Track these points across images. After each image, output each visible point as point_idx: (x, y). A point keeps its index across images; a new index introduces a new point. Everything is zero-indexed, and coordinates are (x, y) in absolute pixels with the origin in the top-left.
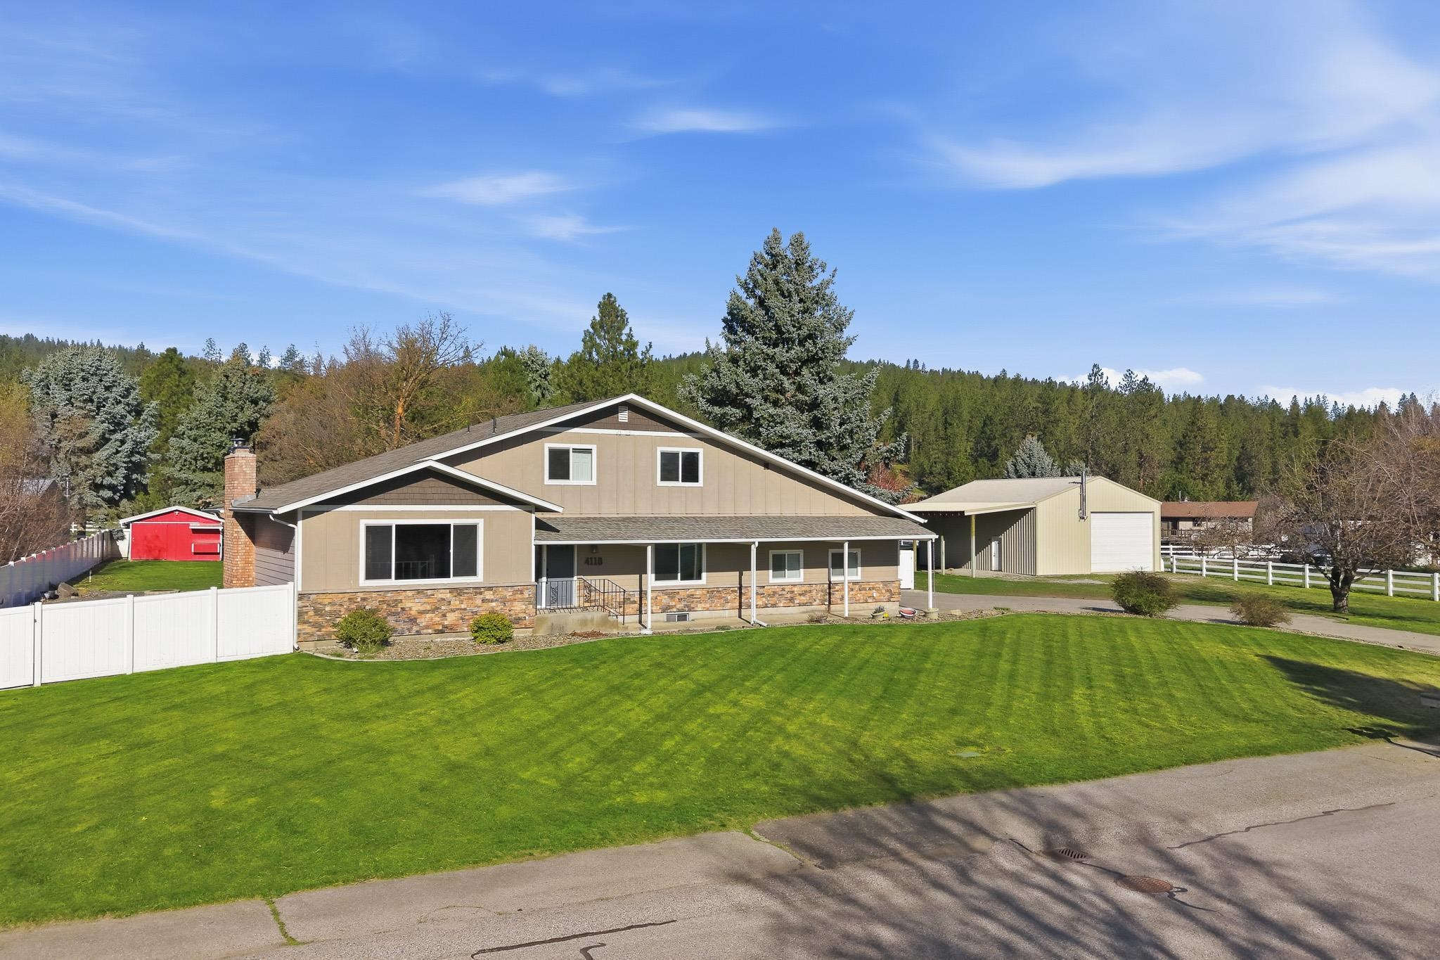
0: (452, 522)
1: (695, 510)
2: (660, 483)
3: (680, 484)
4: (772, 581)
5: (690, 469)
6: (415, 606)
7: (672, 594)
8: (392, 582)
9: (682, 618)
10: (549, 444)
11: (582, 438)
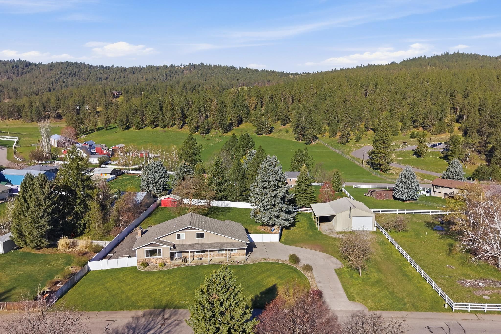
0: (157, 249)
1: (203, 242)
2: (196, 238)
3: (200, 238)
4: (218, 253)
5: (202, 235)
6: (153, 260)
7: (199, 255)
8: (149, 257)
9: (201, 259)
10: (177, 234)
11: (182, 232)
